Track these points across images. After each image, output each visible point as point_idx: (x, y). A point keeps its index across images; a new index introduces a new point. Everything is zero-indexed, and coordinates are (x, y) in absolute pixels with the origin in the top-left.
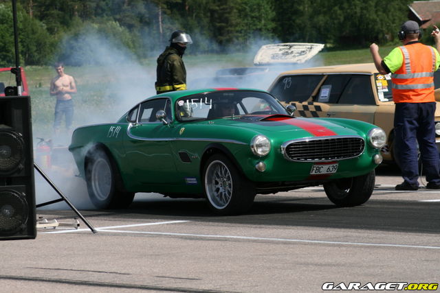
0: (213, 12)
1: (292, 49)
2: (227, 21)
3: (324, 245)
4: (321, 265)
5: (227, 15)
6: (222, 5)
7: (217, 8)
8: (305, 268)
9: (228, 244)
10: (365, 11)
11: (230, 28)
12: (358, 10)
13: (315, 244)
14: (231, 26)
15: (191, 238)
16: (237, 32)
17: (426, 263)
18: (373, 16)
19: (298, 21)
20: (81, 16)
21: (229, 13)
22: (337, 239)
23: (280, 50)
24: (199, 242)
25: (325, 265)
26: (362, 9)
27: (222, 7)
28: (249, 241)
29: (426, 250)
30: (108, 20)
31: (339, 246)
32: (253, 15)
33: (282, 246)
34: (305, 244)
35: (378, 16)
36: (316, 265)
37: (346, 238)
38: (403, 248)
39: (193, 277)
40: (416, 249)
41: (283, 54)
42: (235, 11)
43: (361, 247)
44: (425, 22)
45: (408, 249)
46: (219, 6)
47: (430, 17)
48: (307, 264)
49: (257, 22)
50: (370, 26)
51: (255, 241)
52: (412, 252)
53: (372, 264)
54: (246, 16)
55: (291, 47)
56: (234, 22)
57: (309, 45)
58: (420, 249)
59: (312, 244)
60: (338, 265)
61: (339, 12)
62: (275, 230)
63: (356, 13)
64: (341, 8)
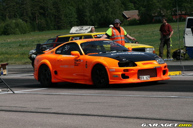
0: (55, 15)
1: (83, 28)
2: (60, 19)
3: (94, 96)
4: (93, 103)
5: (60, 16)
6: (58, 13)
7: (57, 14)
8: (88, 104)
9: (61, 96)
10: (108, 15)
11: (61, 21)
12: (106, 14)
13: (91, 95)
14: (62, 20)
15: (48, 95)
16: (64, 22)
17: (129, 101)
18: (111, 16)
19: (85, 19)
20: (9, 18)
21: (61, 16)
22: (99, 93)
23: (79, 28)
24: (51, 96)
25: (95, 103)
26: (107, 14)
27: (58, 14)
28: (68, 95)
29: (129, 96)
30: (18, 19)
31: (100, 96)
32: (69, 16)
33: (80, 96)
34: (88, 95)
35: (112, 16)
36: (92, 103)
37: (102, 93)
38: (122, 96)
39: (49, 108)
40: (126, 96)
41: (80, 30)
42: (63, 15)
43: (107, 96)
44: (129, 18)
45: (123, 96)
46: (57, 13)
47: (130, 16)
48: (89, 103)
49: (71, 19)
50: (110, 20)
51: (70, 95)
52: (125, 97)
53: (111, 102)
54: (67, 17)
55: (82, 27)
56: (63, 19)
57: (89, 27)
58: (127, 96)
59: (90, 95)
60: (99, 103)
61: (99, 15)
62: (77, 91)
63: (105, 15)
64: (100, 14)
